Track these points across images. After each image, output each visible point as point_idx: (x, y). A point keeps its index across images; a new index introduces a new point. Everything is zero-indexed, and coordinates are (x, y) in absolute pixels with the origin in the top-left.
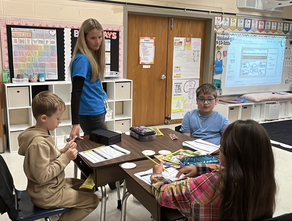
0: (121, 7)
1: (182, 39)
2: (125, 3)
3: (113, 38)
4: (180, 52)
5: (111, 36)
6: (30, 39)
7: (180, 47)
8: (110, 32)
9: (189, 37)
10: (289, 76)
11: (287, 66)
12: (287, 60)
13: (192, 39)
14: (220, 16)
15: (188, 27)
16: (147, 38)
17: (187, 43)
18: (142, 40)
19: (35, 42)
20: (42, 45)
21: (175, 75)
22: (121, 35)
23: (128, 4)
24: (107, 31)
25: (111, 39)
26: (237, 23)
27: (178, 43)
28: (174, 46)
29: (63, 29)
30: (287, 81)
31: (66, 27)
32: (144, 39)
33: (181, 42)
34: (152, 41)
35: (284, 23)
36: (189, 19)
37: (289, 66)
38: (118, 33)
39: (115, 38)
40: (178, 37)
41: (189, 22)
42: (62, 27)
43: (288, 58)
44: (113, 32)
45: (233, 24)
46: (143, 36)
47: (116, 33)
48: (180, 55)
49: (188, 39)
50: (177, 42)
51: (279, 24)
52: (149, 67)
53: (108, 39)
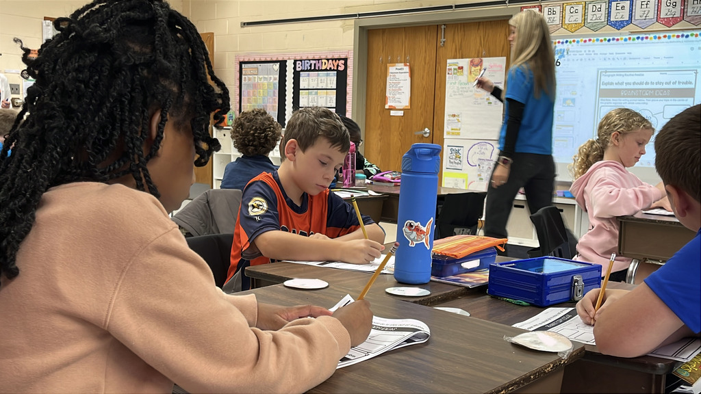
0: (351, 21)
1: (464, 62)
2: (355, 15)
3: (339, 69)
4: (460, 86)
5: (338, 66)
6: (256, 76)
7: (460, 78)
8: (336, 60)
9: (478, 57)
13: (483, 59)
15: (475, 38)
16: (401, 65)
17: (473, 69)
18: (392, 69)
19: (261, 79)
20: (266, 82)
21: (450, 130)
22: (350, 63)
23: (360, 15)
24: (332, 60)
25: (337, 70)
26: (585, 14)
27: (454, 69)
28: (447, 76)
29: (286, 61)
31: (289, 59)
32: (395, 68)
33: (462, 68)
34: (407, 69)
36: (479, 22)
38: (346, 60)
39: (341, 68)
40: (454, 58)
41: (479, 28)
42: (285, 59)
44: (339, 59)
45: (573, 19)
46: (393, 62)
47: (343, 62)
48: (460, 93)
49: (477, 60)
50: (453, 67)
52: (401, 113)
53: (334, 70)
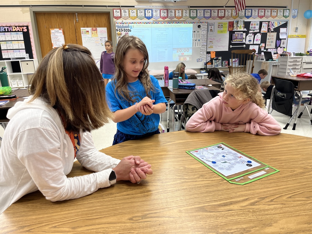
0: (28, 9)
1: (89, 29)
2: (30, 6)
3: (24, 31)
4: (88, 39)
5: (23, 29)
7: (88, 35)
8: (21, 27)
9: (94, 27)
10: (201, 55)
11: (197, 46)
12: (197, 42)
13: (97, 28)
14: (118, 9)
15: (92, 20)
16: (57, 30)
17: (93, 32)
18: (52, 31)
22: (30, 28)
23: (32, 6)
24: (19, 26)
25: (23, 31)
26: (137, 14)
27: (85, 32)
28: (82, 34)
30: (198, 60)
32: (54, 30)
33: (88, 31)
34: (61, 31)
35: (190, 10)
36: (93, 13)
37: (199, 46)
38: (27, 27)
39: (26, 30)
40: (84, 27)
41: (93, 16)
43: (197, 40)
44: (23, 26)
45: (133, 15)
46: (53, 28)
47: (26, 27)
48: (89, 41)
49: (94, 29)
50: (84, 31)
51: (184, 11)
53: (20, 31)
